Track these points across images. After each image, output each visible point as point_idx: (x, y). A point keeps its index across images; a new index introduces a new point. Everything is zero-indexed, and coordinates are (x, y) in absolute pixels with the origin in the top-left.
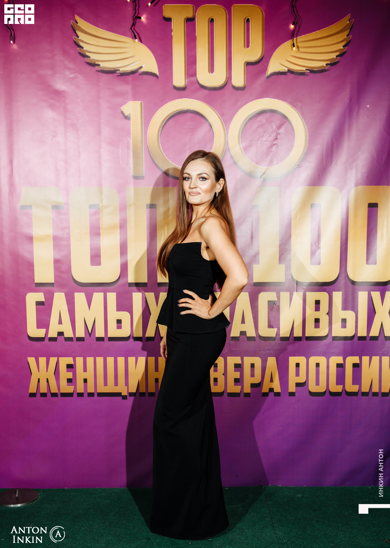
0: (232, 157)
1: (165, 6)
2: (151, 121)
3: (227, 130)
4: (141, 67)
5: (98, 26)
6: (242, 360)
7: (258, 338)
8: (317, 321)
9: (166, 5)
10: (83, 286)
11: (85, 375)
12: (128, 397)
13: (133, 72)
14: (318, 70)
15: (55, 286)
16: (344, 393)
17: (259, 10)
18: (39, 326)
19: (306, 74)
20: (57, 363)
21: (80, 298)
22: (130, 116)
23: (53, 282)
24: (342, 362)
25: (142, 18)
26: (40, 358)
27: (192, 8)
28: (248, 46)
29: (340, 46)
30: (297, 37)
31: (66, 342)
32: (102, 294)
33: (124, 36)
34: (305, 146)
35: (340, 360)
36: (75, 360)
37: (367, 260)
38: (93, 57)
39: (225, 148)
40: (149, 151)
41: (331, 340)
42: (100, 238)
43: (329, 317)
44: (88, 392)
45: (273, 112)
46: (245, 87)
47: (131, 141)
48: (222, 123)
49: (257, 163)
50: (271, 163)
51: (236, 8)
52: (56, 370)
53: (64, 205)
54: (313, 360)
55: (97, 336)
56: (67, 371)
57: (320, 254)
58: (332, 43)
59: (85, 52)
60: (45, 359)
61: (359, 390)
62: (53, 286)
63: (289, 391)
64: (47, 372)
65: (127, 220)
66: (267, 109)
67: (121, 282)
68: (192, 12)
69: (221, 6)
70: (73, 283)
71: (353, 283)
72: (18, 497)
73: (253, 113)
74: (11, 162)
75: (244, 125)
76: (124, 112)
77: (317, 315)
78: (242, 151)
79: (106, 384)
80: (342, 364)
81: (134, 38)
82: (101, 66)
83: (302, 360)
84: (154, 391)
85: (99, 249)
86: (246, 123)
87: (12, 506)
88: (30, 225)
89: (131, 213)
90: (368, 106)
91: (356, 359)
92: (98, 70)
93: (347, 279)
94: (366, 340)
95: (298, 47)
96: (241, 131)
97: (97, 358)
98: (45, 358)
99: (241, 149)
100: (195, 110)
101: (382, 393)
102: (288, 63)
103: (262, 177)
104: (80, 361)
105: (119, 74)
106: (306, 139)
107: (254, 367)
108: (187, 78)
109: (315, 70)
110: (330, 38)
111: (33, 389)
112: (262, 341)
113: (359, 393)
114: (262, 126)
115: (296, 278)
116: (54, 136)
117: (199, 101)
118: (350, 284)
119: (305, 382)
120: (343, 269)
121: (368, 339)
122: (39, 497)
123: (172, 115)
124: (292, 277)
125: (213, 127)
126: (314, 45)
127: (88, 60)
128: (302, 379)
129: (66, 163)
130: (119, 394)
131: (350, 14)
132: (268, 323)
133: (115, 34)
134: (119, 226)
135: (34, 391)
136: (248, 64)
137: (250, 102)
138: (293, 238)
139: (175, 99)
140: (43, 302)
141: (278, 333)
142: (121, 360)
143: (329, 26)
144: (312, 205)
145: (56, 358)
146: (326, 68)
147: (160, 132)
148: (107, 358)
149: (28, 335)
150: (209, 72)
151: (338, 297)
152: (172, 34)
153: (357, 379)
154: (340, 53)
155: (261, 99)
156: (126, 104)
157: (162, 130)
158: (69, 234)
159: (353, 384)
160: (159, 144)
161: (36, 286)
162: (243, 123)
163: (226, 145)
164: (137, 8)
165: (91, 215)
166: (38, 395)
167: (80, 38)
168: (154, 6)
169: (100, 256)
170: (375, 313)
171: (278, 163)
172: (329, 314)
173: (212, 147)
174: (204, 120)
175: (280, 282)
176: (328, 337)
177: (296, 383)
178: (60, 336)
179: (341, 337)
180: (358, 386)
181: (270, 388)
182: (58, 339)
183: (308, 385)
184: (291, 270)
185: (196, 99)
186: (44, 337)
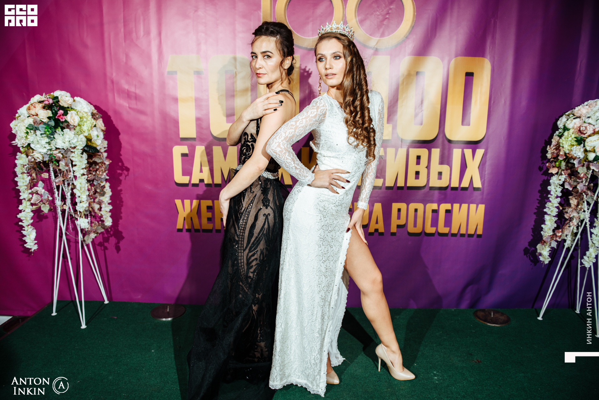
3: (346, 5)
8: (417, 173)
10: (220, 141)
15: (196, 140)
16: (436, 234)
18: (184, 173)
20: (199, 205)
23: (195, 137)
24: (436, 208)
26: (185, 200)
31: (206, 188)
34: (413, 21)
35: (435, 206)
36: (213, 203)
37: (463, 121)
41: (428, 190)
42: (234, 99)
43: (428, 170)
47: (262, 14)
49: (370, 35)
50: (383, 35)
52: (198, 211)
53: (204, 71)
54: (413, 206)
56: (207, 212)
57: (422, 116)
60: (189, 201)
61: (449, 232)
63: (392, 231)
64: (191, 212)
70: (212, 138)
71: (450, 141)
72: (168, 313)
74: (160, 34)
75: (360, 0)
77: (418, 168)
78: (358, 24)
80: (436, 210)
83: (403, 206)
85: (233, 109)
87: (164, 319)
88: (175, 87)
93: (445, 138)
94: (457, 190)
96: (358, 6)
99: (357, 22)
101: (469, 234)
103: (375, 47)
106: (414, 15)
111: (179, 226)
113: (449, 234)
114: (376, 1)
115: (401, 136)
118: (446, 142)
119: (405, 224)
120: (441, 130)
121: (459, 189)
124: (398, 136)
125: (333, 2)
128: (402, 222)
134: (250, 88)
135: (181, 228)
138: (399, 102)
140: (187, 154)
141: (384, 183)
144: (417, 73)
145: (198, 201)
147: (287, 6)
149: (175, 181)
151: (436, 153)
153: (448, 222)
157: (288, 4)
158: (208, 96)
159: (444, 227)
160: (285, 17)
161: (181, 141)
163: (344, 19)
165: (226, 79)
166: (184, 231)
169: (233, 115)
170: (466, 167)
171: (389, 35)
172: (428, 167)
173: (332, 20)
175: (387, 140)
176: (425, 187)
177: (397, 225)
178: (201, 183)
179: (436, 187)
180: (449, 228)
181: (375, 229)
182: (199, 185)
183: (407, 227)
184: (397, 129)
186: (188, 182)
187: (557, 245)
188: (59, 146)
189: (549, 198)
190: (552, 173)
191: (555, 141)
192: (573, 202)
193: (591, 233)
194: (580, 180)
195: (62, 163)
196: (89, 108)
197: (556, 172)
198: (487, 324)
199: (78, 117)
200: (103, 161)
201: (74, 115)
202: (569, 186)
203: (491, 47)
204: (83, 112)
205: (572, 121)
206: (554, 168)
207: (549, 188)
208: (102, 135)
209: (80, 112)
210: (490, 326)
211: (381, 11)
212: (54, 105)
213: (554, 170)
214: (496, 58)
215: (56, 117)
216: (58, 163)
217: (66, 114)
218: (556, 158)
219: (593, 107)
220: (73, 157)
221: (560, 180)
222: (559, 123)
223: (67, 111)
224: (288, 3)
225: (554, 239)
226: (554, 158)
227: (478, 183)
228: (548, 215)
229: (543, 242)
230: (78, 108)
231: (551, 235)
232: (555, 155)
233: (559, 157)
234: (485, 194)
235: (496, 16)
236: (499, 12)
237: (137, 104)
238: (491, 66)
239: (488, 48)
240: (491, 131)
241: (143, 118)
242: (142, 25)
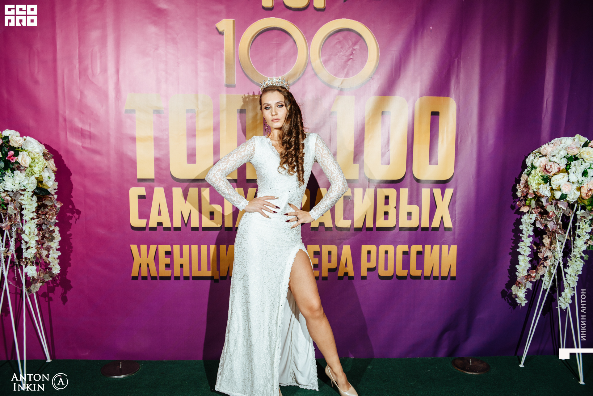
0: (313, 69)
2: (242, 37)
3: (309, 46)
6: (321, 248)
7: (335, 229)
10: (180, 182)
11: (181, 261)
12: (219, 281)
15: (155, 181)
16: (409, 277)
18: (141, 217)
20: (157, 250)
21: (177, 192)
22: (224, 32)
23: (154, 178)
24: (407, 250)
26: (141, 245)
31: (164, 231)
32: (197, 189)
34: (377, 61)
35: (405, 248)
36: (172, 248)
37: (430, 161)
39: (307, 61)
40: (240, 62)
41: (398, 231)
42: (196, 139)
43: (397, 211)
44: (184, 276)
45: (349, 30)
46: (325, 9)
47: (224, 54)
48: (305, 39)
49: (335, 75)
50: (347, 75)
52: (156, 257)
53: (164, 109)
54: (383, 248)
55: (192, 226)
56: (166, 257)
57: (389, 155)
60: (145, 246)
61: (421, 274)
62: (154, 182)
63: (362, 275)
64: (147, 258)
65: (220, 123)
66: (344, 28)
70: (172, 179)
71: (418, 181)
72: (121, 368)
73: (332, 31)
74: (118, 72)
75: (324, 41)
76: (218, 28)
77: (386, 208)
78: (322, 64)
79: (200, 269)
80: (407, 252)
83: (372, 248)
85: (194, 149)
86: (326, 40)
88: (133, 127)
89: (223, 117)
90: (431, 28)
93: (413, 178)
94: (428, 231)
96: (321, 47)
99: (321, 62)
100: (281, 28)
101: (442, 277)
103: (340, 87)
104: (177, 248)
106: (378, 55)
107: (331, 254)
111: (135, 273)
112: (337, 231)
113: (422, 276)
114: (340, 42)
115: (368, 176)
116: (156, 49)
117: (285, 20)
118: (415, 182)
119: (376, 267)
120: (409, 169)
121: (430, 230)
122: (141, 368)
123: (261, 32)
124: (365, 175)
125: (296, 43)
128: (372, 265)
129: (166, 72)
130: (211, 278)
132: (344, 215)
134: (212, 128)
135: (137, 275)
137: (330, 21)
138: (366, 141)
139: (264, 18)
140: (145, 196)
141: (352, 224)
142: (213, 248)
144: (383, 113)
145: (156, 245)
147: (250, 46)
148: (201, 245)
149: (131, 225)
151: (404, 192)
153: (420, 264)
155: (339, 19)
156: (221, 21)
157: (251, 44)
158: (168, 135)
159: (416, 269)
160: (249, 57)
161: (138, 182)
162: (323, 40)
163: (308, 59)
165: (188, 119)
166: (140, 278)
169: (195, 155)
170: (437, 207)
171: (353, 75)
172: (397, 207)
173: (296, 60)
174: (289, 37)
175: (354, 180)
176: (395, 228)
177: (367, 268)
178: (159, 226)
179: (406, 228)
180: (421, 270)
181: (344, 273)
182: (158, 229)
183: (378, 270)
184: (363, 169)
185: (282, 18)
186: (145, 226)
187: (532, 286)
188: (9, 188)
189: (521, 237)
190: (523, 212)
191: (524, 180)
192: (546, 241)
193: (565, 273)
194: (550, 218)
195: (11, 207)
196: (41, 148)
197: (527, 211)
198: (465, 372)
199: (30, 158)
200: (54, 204)
201: (25, 156)
202: (541, 225)
203: (456, 87)
204: (34, 152)
205: (538, 159)
206: (525, 207)
207: (521, 227)
208: (53, 177)
209: (31, 153)
210: (468, 374)
211: (345, 51)
212: (4, 145)
213: (525, 209)
214: (461, 97)
215: (7, 158)
216: (7, 206)
217: (17, 154)
218: (525, 197)
219: (558, 146)
220: (21, 200)
221: (531, 219)
222: (527, 160)
223: (18, 152)
225: (529, 280)
226: (523, 197)
227: (448, 224)
228: (521, 254)
229: (517, 283)
230: (29, 148)
231: (525, 276)
232: (525, 193)
233: (528, 196)
234: (456, 235)
235: (459, 56)
236: (462, 53)
237: (91, 144)
238: (457, 105)
239: (453, 87)
240: (459, 169)
241: (97, 158)
242: (98, 62)
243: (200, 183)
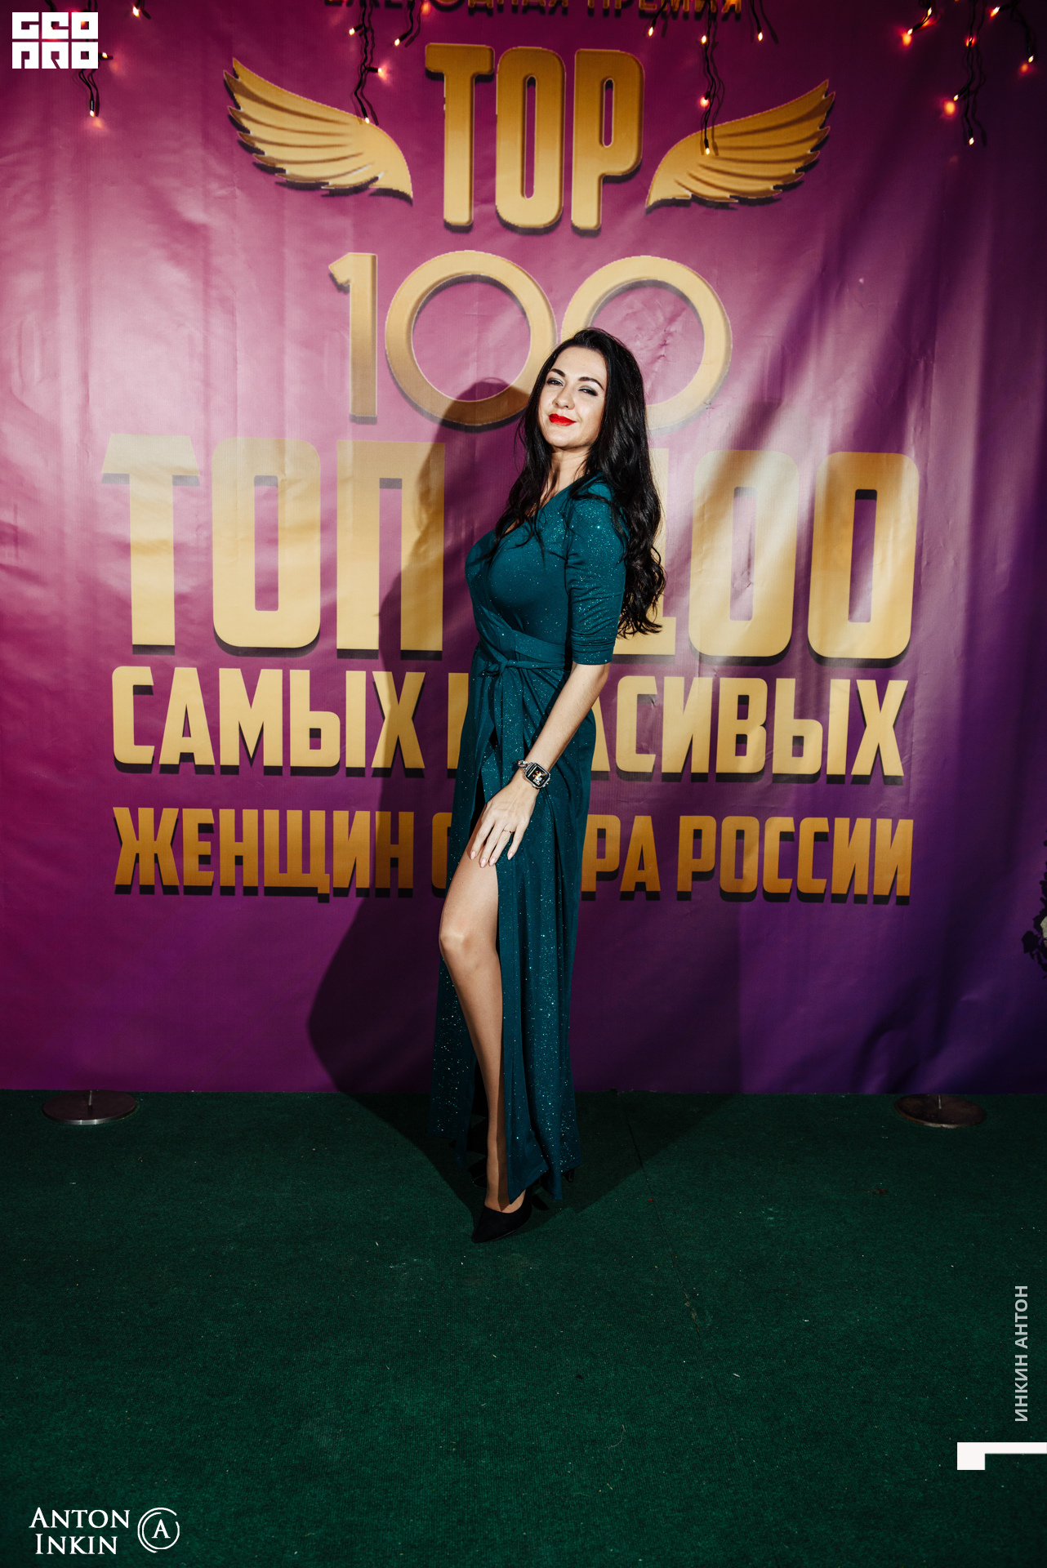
1: (429, 46)
2: (394, 298)
3: (560, 323)
4: (376, 179)
5: (282, 86)
7: (615, 775)
9: (431, 44)
10: (238, 655)
11: (239, 849)
12: (331, 897)
13: (358, 190)
14: (757, 200)
15: (176, 651)
16: (794, 896)
17: (634, 62)
18: (140, 739)
19: (731, 205)
20: (179, 821)
21: (230, 680)
22: (349, 286)
23: (173, 643)
24: (792, 829)
25: (380, 70)
26: (140, 809)
27: (488, 52)
28: (608, 142)
29: (806, 149)
30: (713, 125)
31: (197, 776)
32: (279, 672)
33: (338, 108)
34: (726, 363)
35: (786, 823)
36: (216, 816)
37: (851, 611)
38: (270, 152)
40: (388, 362)
41: (770, 782)
42: (277, 550)
43: (767, 733)
44: (244, 885)
45: (658, 286)
46: (599, 230)
47: (350, 340)
48: (548, 307)
51: (584, 57)
52: (175, 837)
53: (199, 475)
54: (731, 823)
55: (267, 763)
56: (201, 839)
57: (752, 596)
58: (789, 141)
59: (253, 141)
61: (825, 890)
62: (173, 653)
63: (679, 889)
64: (155, 839)
65: (338, 513)
66: (645, 279)
67: (320, 647)
68: (488, 61)
69: (551, 51)
70: (218, 647)
71: (821, 660)
72: (92, 1105)
73: (615, 287)
74: (85, 378)
75: (595, 312)
76: (336, 276)
77: (741, 727)
79: (283, 868)
80: (792, 833)
81: (362, 113)
82: (288, 172)
83: (707, 823)
84: (388, 886)
85: (274, 574)
86: (600, 309)
87: (81, 1122)
88: (123, 516)
89: (345, 498)
90: (861, 280)
91: (821, 824)
92: (278, 180)
93: (808, 653)
94: (844, 783)
95: (715, 148)
97: (267, 813)
98: (151, 810)
100: (491, 276)
101: (876, 896)
102: (693, 181)
104: (227, 816)
105: (327, 192)
106: (728, 349)
107: (605, 837)
108: (475, 206)
109: (749, 198)
110: (783, 131)
111: (123, 875)
112: (622, 781)
113: (826, 896)
114: (634, 315)
115: (698, 646)
117: (499, 257)
118: (812, 661)
119: (712, 871)
120: (799, 631)
121: (848, 780)
122: (139, 1107)
123: (440, 286)
124: (691, 645)
125: (528, 315)
126: (751, 144)
127: (259, 158)
128: (706, 863)
129: (207, 383)
130: (311, 891)
131: (827, 81)
132: (637, 743)
133: (320, 104)
134: (319, 524)
135: (127, 881)
136: (606, 180)
137: (610, 262)
138: (694, 561)
139: (447, 252)
140: (150, 686)
141: (658, 765)
142: (318, 817)
143: (783, 104)
144: (737, 491)
145: (177, 809)
146: (774, 195)
147: (413, 322)
148: (288, 811)
149: (116, 759)
150: (523, 195)
151: (787, 688)
152: (445, 108)
153: (823, 865)
154: (805, 163)
155: (633, 257)
156: (342, 258)
157: (417, 317)
158: (209, 539)
159: (813, 877)
161: (134, 653)
162: (593, 309)
164: (369, 49)
165: (259, 499)
166: (136, 890)
167: (242, 110)
168: (406, 46)
169: (276, 590)
170: (865, 725)
171: (666, 398)
172: (768, 725)
173: (526, 359)
174: (508, 299)
175: (664, 656)
176: (763, 774)
177: (693, 873)
178: (185, 763)
179: (790, 775)
180: (825, 881)
181: (637, 884)
182: (181, 769)
183: (719, 878)
184: (688, 629)
185: (493, 253)
186: (150, 762)
203: (919, 429)
210: (931, 1126)
211: (646, 338)
214: (932, 455)
224: (416, 315)
227: (893, 766)
234: (913, 792)
235: (929, 352)
236: (937, 343)
237: (17, 556)
238: (920, 474)
239: (912, 429)
240: (922, 634)
241: (33, 592)
242: (37, 353)
243: (287, 659)
